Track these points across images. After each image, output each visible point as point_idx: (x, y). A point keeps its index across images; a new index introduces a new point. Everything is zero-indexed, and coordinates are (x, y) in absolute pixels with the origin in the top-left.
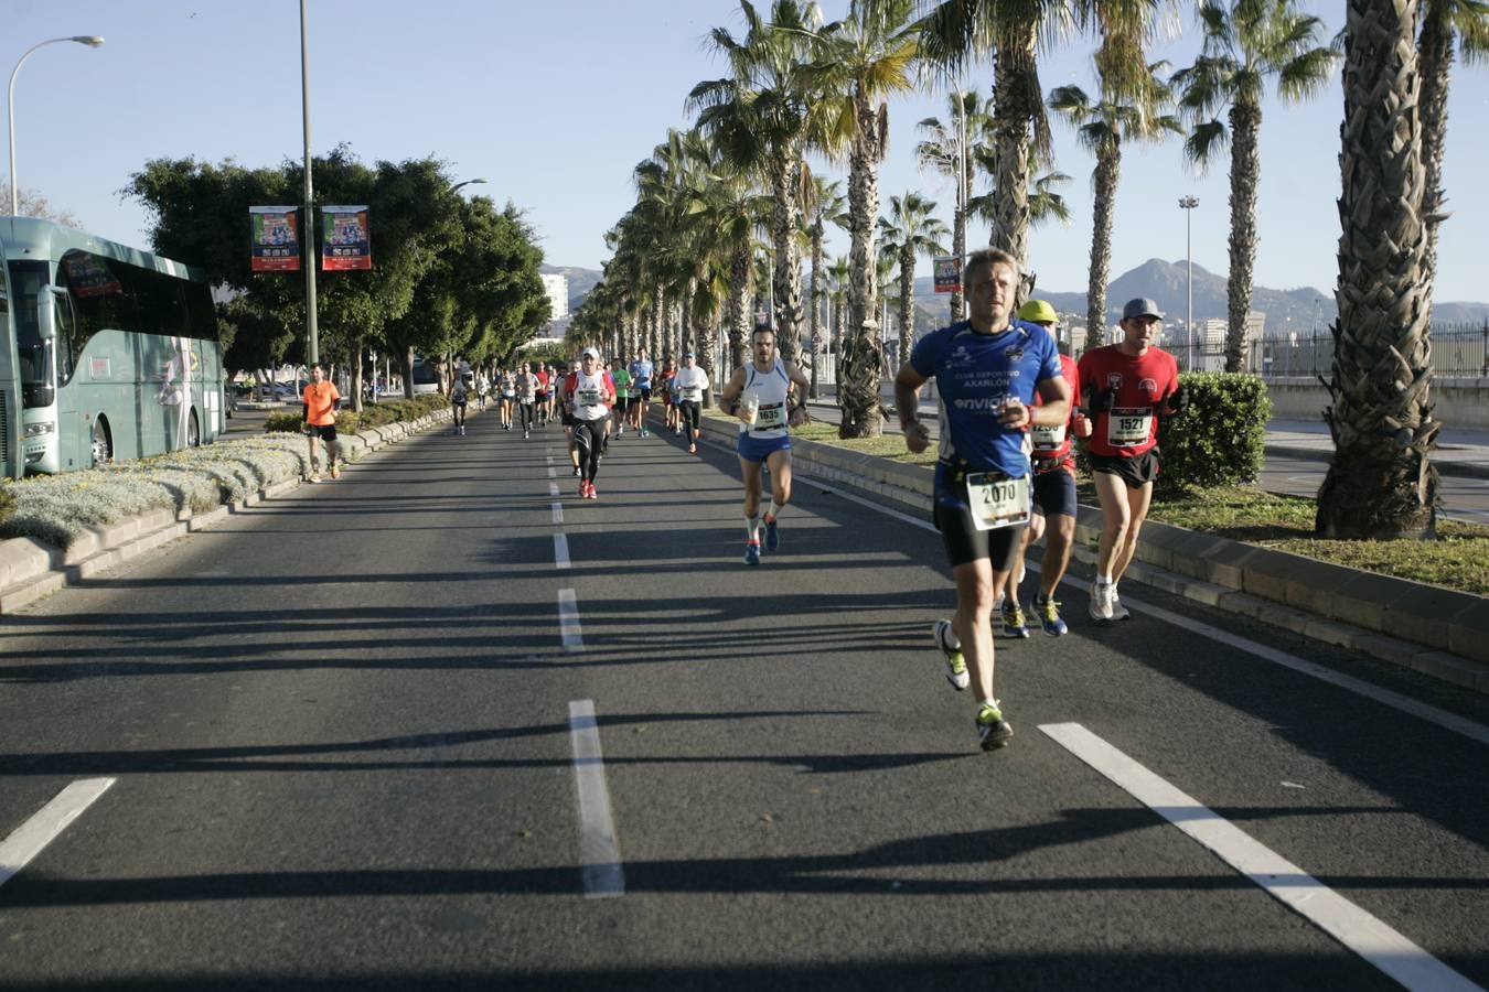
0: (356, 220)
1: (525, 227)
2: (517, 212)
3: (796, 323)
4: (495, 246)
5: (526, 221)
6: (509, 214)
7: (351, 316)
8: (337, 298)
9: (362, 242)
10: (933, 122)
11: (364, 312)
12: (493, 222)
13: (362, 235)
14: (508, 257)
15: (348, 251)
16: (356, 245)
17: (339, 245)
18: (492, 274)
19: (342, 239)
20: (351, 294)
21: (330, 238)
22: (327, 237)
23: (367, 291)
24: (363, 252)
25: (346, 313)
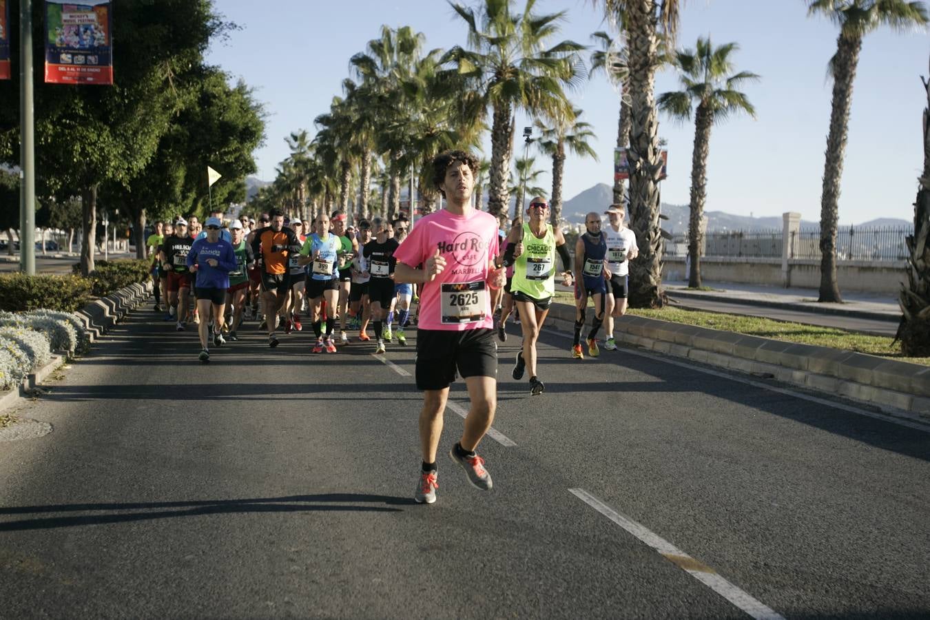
0: (93, 16)
1: (254, 104)
2: (248, 89)
3: (655, 182)
4: (230, 116)
5: (256, 98)
6: (241, 89)
7: (84, 153)
8: (65, 126)
9: (101, 47)
10: (603, 35)
11: (102, 149)
12: (228, 94)
13: (101, 37)
14: (241, 127)
15: (81, 59)
16: (93, 50)
17: (68, 49)
18: (225, 142)
19: (74, 41)
20: (84, 122)
21: (56, 37)
22: (51, 37)
23: (106, 123)
24: (103, 62)
25: (77, 147)
